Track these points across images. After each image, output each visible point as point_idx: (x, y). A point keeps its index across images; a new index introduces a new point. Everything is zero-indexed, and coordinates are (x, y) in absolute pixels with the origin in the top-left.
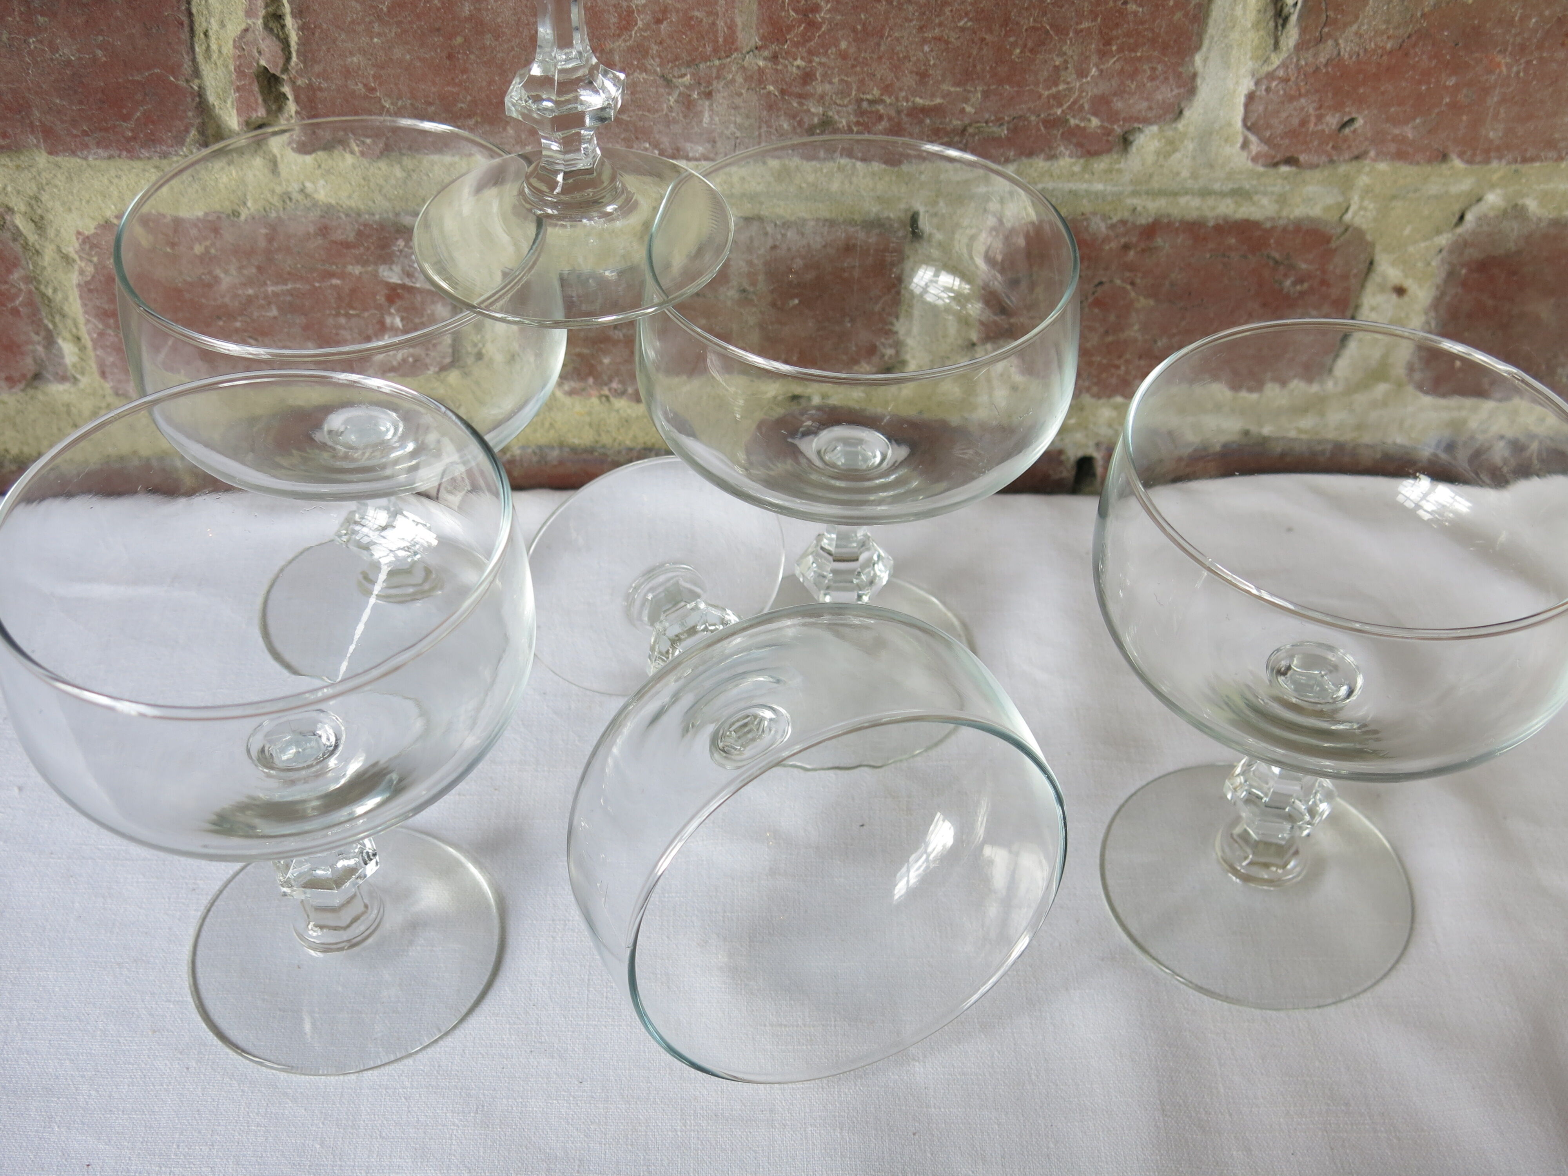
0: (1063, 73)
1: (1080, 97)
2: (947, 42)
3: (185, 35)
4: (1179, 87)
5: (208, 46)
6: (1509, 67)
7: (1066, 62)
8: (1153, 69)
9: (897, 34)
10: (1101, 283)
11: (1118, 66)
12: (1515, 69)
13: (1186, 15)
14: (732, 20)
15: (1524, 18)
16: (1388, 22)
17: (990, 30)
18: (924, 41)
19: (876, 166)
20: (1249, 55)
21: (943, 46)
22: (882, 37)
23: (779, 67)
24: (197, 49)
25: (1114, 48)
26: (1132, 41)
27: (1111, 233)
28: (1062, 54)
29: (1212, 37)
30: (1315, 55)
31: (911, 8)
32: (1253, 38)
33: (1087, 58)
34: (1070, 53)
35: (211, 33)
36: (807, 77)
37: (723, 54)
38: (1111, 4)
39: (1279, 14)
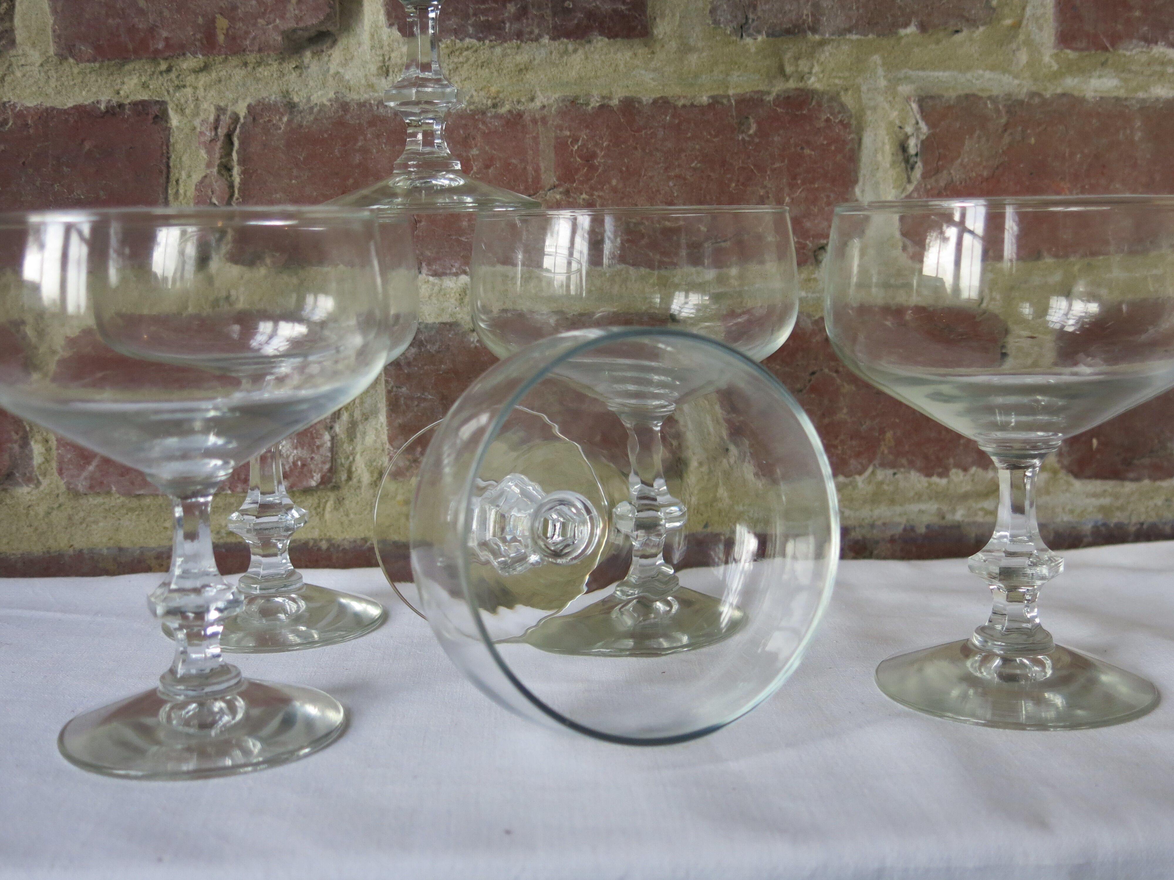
0: (766, 201)
2: (685, 179)
3: (162, 180)
5: (177, 191)
7: (767, 193)
8: (828, 197)
9: (650, 174)
10: (813, 373)
11: (803, 195)
12: (1075, 192)
13: (844, 157)
14: (538, 166)
15: (1072, 155)
16: (981, 156)
17: (713, 170)
18: (669, 178)
19: (643, 271)
20: (892, 186)
21: (682, 182)
22: (640, 176)
23: (571, 200)
24: (170, 192)
25: (799, 182)
26: (810, 176)
27: (815, 328)
28: (765, 187)
29: (864, 175)
30: (937, 181)
31: (658, 154)
32: (892, 173)
33: (782, 189)
34: (769, 185)
35: (180, 182)
37: (532, 192)
38: (793, 150)
39: (907, 160)
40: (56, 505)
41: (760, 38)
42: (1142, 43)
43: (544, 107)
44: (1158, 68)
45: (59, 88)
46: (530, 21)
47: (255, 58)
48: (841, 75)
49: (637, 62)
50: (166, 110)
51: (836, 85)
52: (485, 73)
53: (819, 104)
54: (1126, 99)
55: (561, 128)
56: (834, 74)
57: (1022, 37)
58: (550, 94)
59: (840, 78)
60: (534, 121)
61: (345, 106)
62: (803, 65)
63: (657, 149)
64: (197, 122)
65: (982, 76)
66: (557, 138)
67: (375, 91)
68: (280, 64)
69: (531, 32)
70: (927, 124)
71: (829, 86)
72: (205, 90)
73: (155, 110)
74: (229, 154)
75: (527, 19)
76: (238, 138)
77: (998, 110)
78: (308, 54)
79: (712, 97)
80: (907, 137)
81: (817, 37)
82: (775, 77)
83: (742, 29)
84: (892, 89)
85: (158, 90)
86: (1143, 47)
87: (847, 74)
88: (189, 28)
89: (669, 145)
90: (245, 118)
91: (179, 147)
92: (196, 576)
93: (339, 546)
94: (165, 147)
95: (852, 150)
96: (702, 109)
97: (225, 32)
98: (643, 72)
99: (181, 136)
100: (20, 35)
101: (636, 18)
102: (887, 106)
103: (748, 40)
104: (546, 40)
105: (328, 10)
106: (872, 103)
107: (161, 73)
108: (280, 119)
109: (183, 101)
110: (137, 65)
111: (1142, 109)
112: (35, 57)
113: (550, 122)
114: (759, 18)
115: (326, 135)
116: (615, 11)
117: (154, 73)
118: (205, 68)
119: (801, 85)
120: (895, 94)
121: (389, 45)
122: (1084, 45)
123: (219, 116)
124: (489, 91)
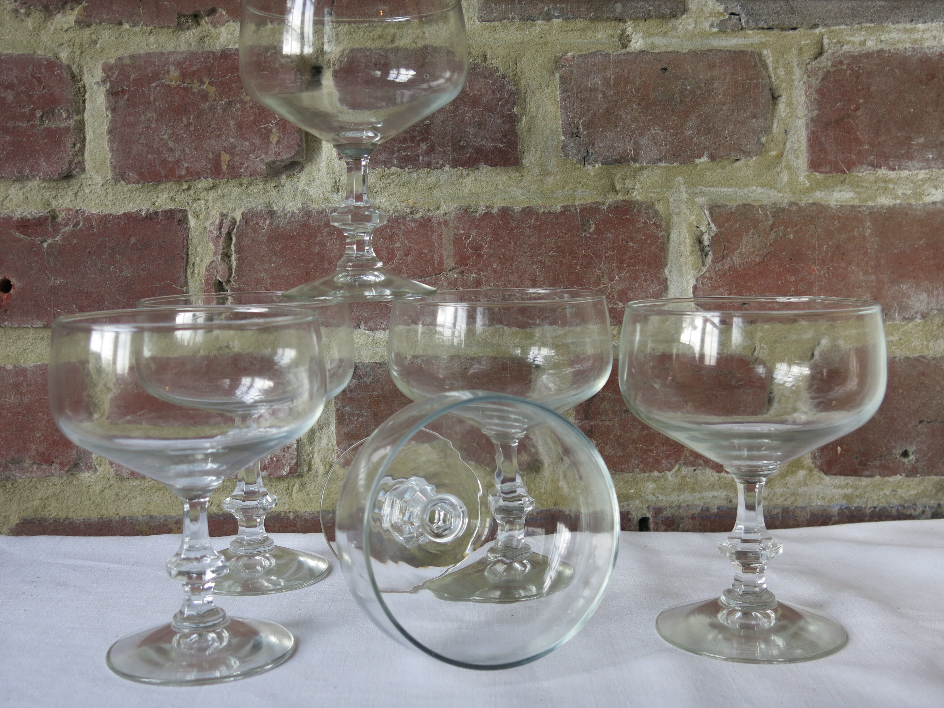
0: (602, 279)
1: (612, 291)
2: (544, 263)
3: (183, 264)
4: (659, 285)
5: (194, 271)
6: (819, 271)
7: (603, 273)
8: (645, 276)
9: (520, 260)
11: (628, 275)
12: (822, 272)
13: (657, 248)
14: (442, 254)
15: (820, 246)
16: (754, 247)
17: (564, 257)
18: (533, 263)
19: (514, 329)
20: (691, 268)
21: (543, 266)
22: (513, 261)
23: (464, 278)
24: (188, 271)
25: (625, 265)
26: (633, 261)
28: (600, 269)
29: (672, 260)
30: (722, 265)
31: (526, 246)
32: (691, 259)
33: (613, 270)
34: (604, 268)
35: (196, 265)
36: (478, 283)
37: (437, 272)
38: (621, 243)
39: (702, 250)
40: (108, 486)
41: (597, 166)
42: (870, 168)
43: (446, 214)
44: (882, 185)
45: (114, 200)
46: (436, 155)
47: (248, 181)
48: (655, 190)
49: (510, 182)
50: (187, 215)
51: (651, 197)
52: (405, 190)
53: (639, 211)
54: (859, 207)
55: (457, 228)
56: (650, 190)
57: (784, 163)
58: (450, 204)
59: (654, 192)
60: (439, 224)
61: (308, 214)
62: (629, 183)
63: (525, 243)
64: (207, 224)
65: (755, 191)
66: (455, 235)
67: (329, 203)
68: (265, 184)
69: (437, 163)
70: (715, 225)
71: (646, 198)
72: (213, 202)
73: (179, 216)
74: (230, 246)
75: (435, 154)
76: (235, 236)
77: (766, 215)
78: (284, 177)
79: (563, 207)
80: (702, 234)
81: (637, 165)
82: (608, 192)
83: (584, 160)
84: (691, 201)
85: (182, 202)
86: (870, 170)
87: (659, 190)
88: (203, 161)
89: (533, 240)
90: (240, 222)
91: (195, 241)
92: (198, 550)
93: (302, 517)
94: (185, 241)
95: (663, 243)
96: (557, 215)
97: (227, 163)
98: (515, 189)
99: (197, 234)
100: (88, 165)
101: (510, 152)
102: (688, 212)
103: (589, 167)
104: (447, 168)
105: (298, 149)
106: (677, 210)
107: (183, 190)
108: (264, 222)
109: (198, 209)
110: (168, 185)
111: (871, 213)
112: (99, 180)
113: (450, 224)
114: (596, 152)
115: (295, 233)
116: (496, 148)
117: (178, 190)
118: (213, 187)
119: (627, 198)
120: (693, 204)
121: (339, 171)
122: (828, 169)
123: (222, 220)
124: (408, 202)
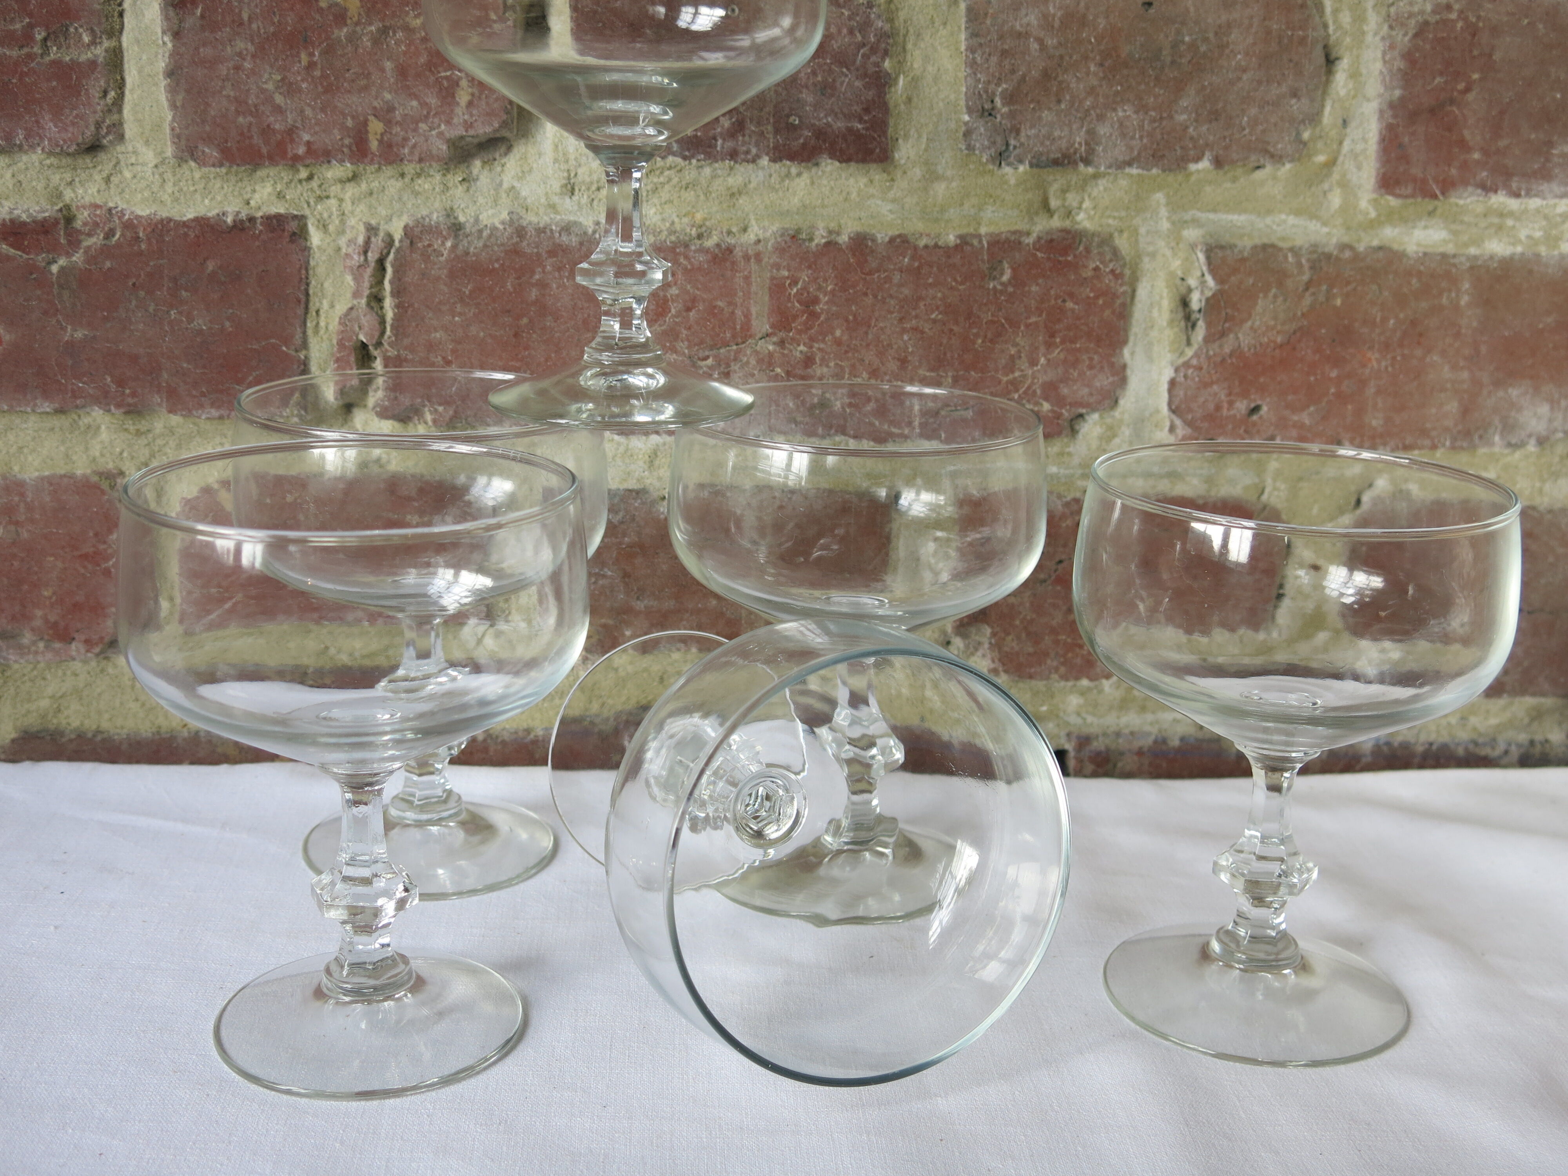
0: (1017, 361)
1: (1033, 383)
2: (922, 332)
3: (300, 311)
4: (1113, 375)
5: (318, 323)
6: (1379, 361)
7: (1019, 352)
8: (1091, 359)
9: (881, 325)
10: (1060, 562)
11: (1062, 356)
12: (1383, 364)
13: (1113, 313)
14: (748, 310)
15: (1385, 320)
16: (1275, 318)
17: (957, 323)
18: (904, 331)
20: (1167, 348)
21: (919, 336)
22: (869, 326)
23: (786, 352)
24: (309, 324)
25: (1058, 340)
26: (1071, 334)
27: (1066, 510)
28: (1016, 345)
29: (1136, 335)
30: (1221, 346)
31: (892, 302)
32: (1169, 334)
33: (1037, 348)
34: (1022, 343)
35: (321, 312)
36: (808, 361)
37: (740, 340)
38: (1053, 302)
39: (1187, 317)
41: (1021, 168)
42: (1479, 191)
43: (759, 241)
44: (1496, 220)
45: (177, 194)
46: (747, 138)
47: (414, 169)
48: (1116, 214)
49: (871, 190)
50: (306, 225)
51: (1109, 225)
52: (690, 195)
53: (1088, 250)
54: (1454, 256)
55: (777, 266)
56: (1108, 213)
57: (1336, 176)
58: (766, 223)
59: (1115, 218)
60: (747, 258)
61: (521, 232)
62: (1072, 199)
63: (891, 296)
64: (343, 242)
65: (1285, 222)
66: (773, 278)
67: (557, 212)
68: (444, 175)
69: (748, 152)
70: (1214, 278)
71: (1101, 226)
72: (353, 203)
73: (293, 226)
74: (380, 282)
75: (744, 136)
76: (392, 266)
77: (1300, 265)
78: (478, 163)
79: (960, 237)
80: (1190, 290)
81: (1091, 170)
82: (1037, 213)
83: (1000, 158)
84: (1175, 236)
85: (297, 201)
86: (1479, 195)
87: (1123, 214)
88: (336, 131)
89: (906, 291)
90: (401, 241)
91: (321, 270)
93: (497, 737)
94: (303, 272)
95: (1124, 305)
96: (949, 251)
97: (379, 137)
98: (879, 202)
99: (324, 258)
100: (130, 129)
101: (874, 139)
102: (1168, 253)
103: (1007, 170)
104: (765, 161)
105: (505, 117)
106: (1151, 249)
107: (300, 181)
108: (443, 243)
109: (325, 215)
110: (272, 171)
111: (1472, 268)
112: (149, 156)
113: (766, 260)
114: (1022, 144)
115: (496, 265)
116: (850, 130)
117: (291, 181)
118: (354, 178)
119: (1067, 224)
120: (1179, 239)
121: (576, 159)
122: (1409, 190)
123: (369, 238)
124: (693, 217)
